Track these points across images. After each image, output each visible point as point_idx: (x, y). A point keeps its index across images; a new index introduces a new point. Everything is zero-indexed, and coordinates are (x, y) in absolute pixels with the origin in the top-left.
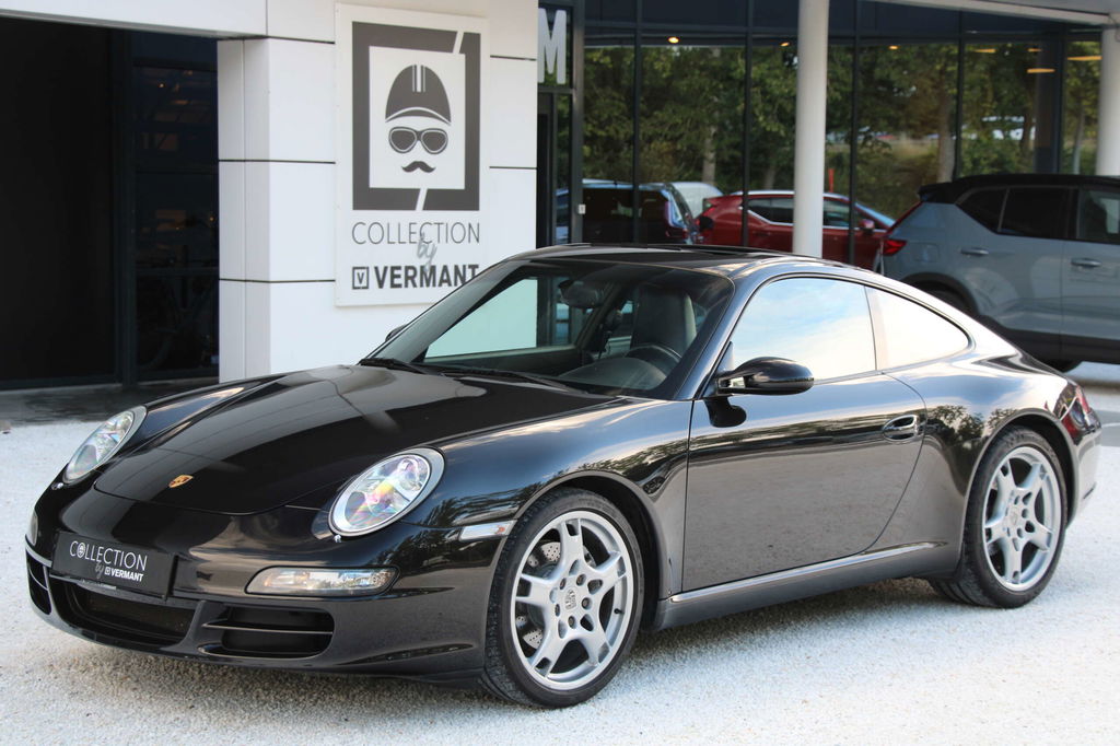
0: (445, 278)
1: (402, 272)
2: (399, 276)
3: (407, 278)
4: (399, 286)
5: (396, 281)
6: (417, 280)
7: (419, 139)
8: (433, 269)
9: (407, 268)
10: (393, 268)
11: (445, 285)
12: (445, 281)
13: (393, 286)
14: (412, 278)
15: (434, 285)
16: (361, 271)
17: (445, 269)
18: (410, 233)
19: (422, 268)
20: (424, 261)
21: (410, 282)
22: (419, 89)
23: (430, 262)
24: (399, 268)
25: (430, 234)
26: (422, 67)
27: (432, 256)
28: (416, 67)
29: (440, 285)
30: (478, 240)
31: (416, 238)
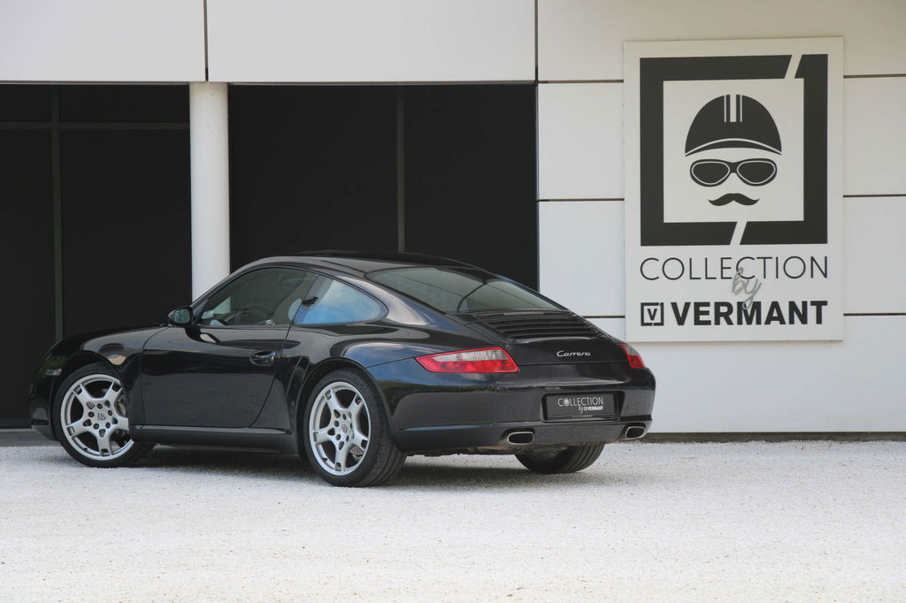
0: (775, 314)
1: (711, 309)
2: (707, 313)
3: (718, 315)
4: (708, 323)
5: (702, 318)
6: (734, 317)
7: (733, 170)
8: (757, 306)
9: (718, 305)
10: (697, 305)
11: (775, 324)
12: (775, 319)
13: (697, 322)
14: (727, 316)
15: (759, 322)
16: (652, 308)
17: (775, 305)
18: (722, 268)
19: (740, 304)
20: (742, 297)
21: (722, 319)
22: (733, 119)
23: (751, 298)
24: (707, 304)
25: (751, 268)
26: (738, 97)
27: (754, 291)
28: (728, 97)
29: (768, 322)
30: (825, 275)
31: (731, 273)
